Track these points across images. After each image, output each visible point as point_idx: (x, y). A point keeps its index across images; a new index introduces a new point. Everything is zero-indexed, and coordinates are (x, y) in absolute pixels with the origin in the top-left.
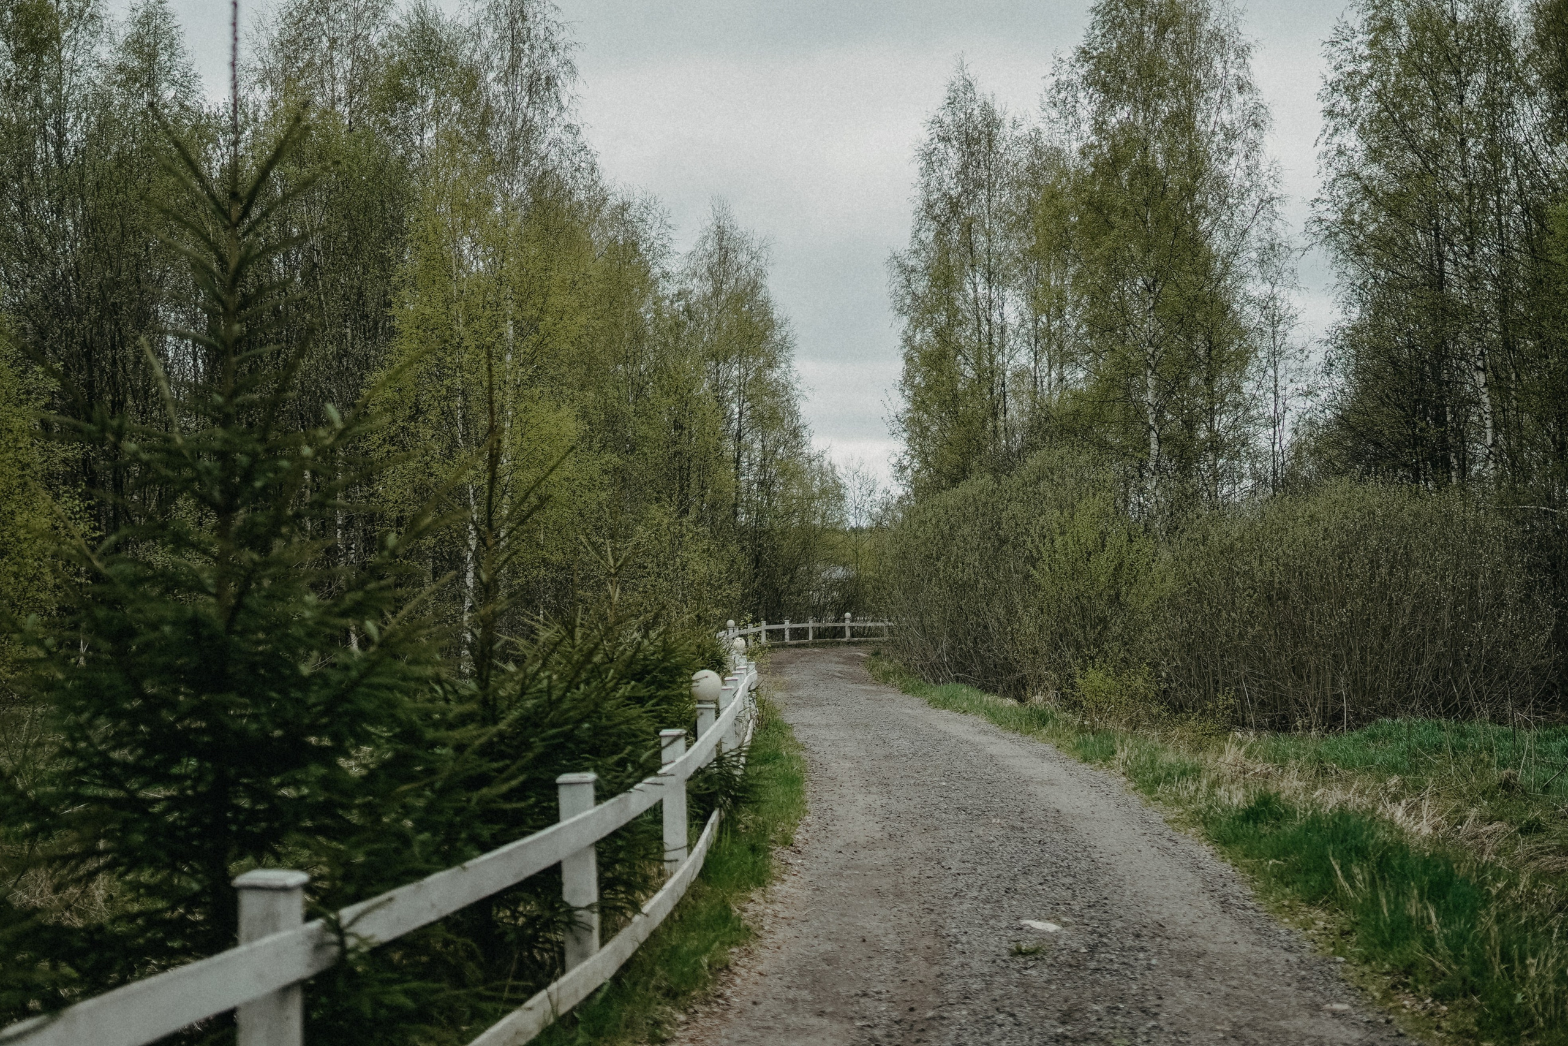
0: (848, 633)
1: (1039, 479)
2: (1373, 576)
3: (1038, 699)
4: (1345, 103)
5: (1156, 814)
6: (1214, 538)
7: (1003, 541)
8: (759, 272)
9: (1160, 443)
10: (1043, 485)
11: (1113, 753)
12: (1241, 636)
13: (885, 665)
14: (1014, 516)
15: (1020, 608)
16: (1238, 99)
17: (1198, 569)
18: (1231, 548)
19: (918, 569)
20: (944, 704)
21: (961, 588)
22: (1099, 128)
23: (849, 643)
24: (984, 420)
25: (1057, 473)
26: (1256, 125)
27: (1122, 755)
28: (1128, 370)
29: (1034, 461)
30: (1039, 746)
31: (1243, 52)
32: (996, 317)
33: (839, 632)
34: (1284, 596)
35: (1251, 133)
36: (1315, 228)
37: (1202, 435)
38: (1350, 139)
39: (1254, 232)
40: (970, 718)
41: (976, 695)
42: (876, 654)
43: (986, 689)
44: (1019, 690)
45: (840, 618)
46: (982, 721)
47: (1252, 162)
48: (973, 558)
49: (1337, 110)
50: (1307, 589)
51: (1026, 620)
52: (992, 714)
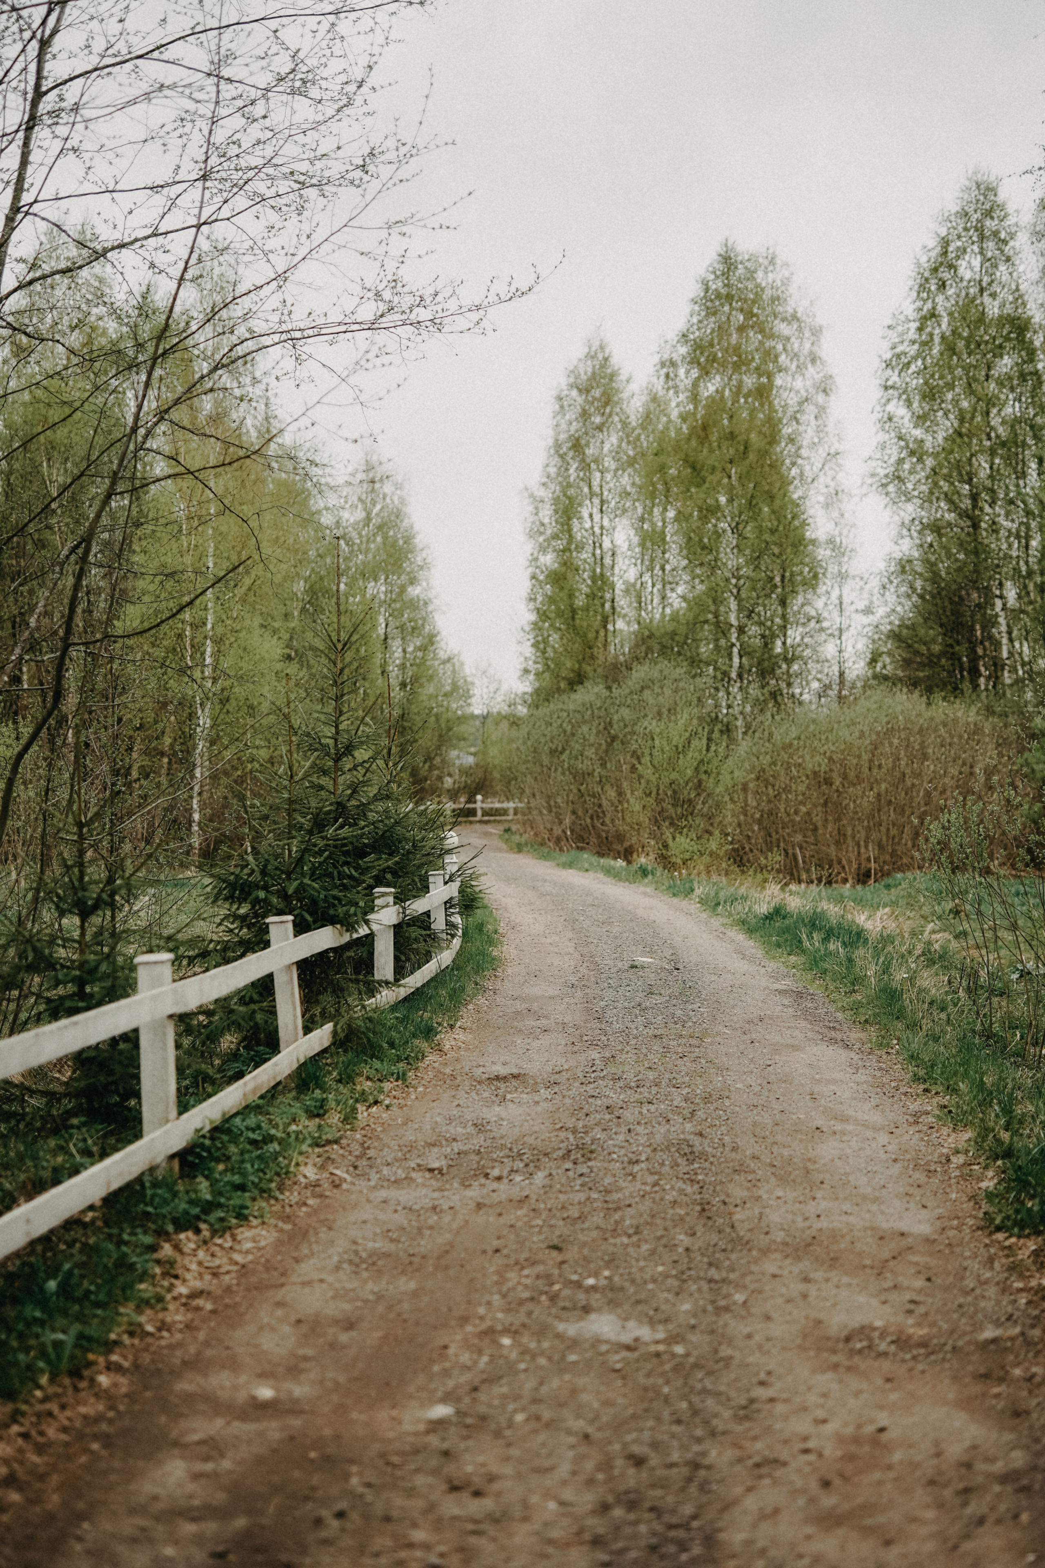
0: (479, 813)
1: (643, 688)
2: (894, 768)
3: (643, 860)
4: (895, 378)
5: (716, 922)
6: (777, 737)
7: (614, 738)
8: (402, 500)
9: (741, 657)
10: (647, 693)
11: (692, 890)
12: (796, 813)
13: (516, 838)
14: (623, 719)
15: (628, 792)
16: (811, 370)
17: (766, 760)
18: (791, 745)
19: (546, 760)
20: (570, 865)
21: (581, 777)
22: (695, 397)
23: (480, 822)
24: (597, 632)
25: (657, 684)
26: (824, 391)
27: (698, 891)
28: (715, 597)
29: (641, 672)
30: (642, 889)
31: (816, 332)
32: (607, 544)
33: (472, 812)
34: (828, 782)
35: (820, 398)
36: (869, 481)
37: (778, 650)
38: (899, 410)
39: (822, 479)
40: (591, 874)
41: (594, 859)
42: (507, 830)
43: (600, 854)
44: (628, 854)
45: (471, 800)
46: (601, 875)
47: (820, 422)
48: (590, 752)
49: (890, 383)
50: (845, 776)
51: (632, 801)
52: (608, 871)
